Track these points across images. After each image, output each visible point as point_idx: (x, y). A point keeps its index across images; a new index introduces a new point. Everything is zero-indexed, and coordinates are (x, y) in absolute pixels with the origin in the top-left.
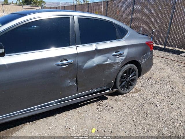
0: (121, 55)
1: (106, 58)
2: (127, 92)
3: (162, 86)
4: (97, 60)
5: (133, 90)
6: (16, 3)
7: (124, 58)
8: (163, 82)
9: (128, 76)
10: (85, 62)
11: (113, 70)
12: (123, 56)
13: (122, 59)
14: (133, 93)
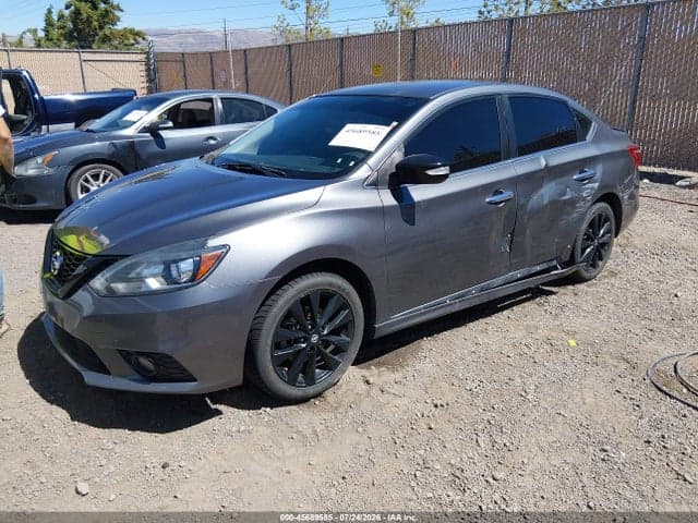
0: (590, 179)
1: (562, 187)
2: (593, 274)
3: (665, 260)
4: (547, 192)
5: (604, 273)
6: (20, 43)
7: (596, 185)
8: (661, 251)
9: (596, 234)
10: (528, 196)
11: (575, 215)
12: (595, 182)
13: (593, 189)
14: (605, 277)
